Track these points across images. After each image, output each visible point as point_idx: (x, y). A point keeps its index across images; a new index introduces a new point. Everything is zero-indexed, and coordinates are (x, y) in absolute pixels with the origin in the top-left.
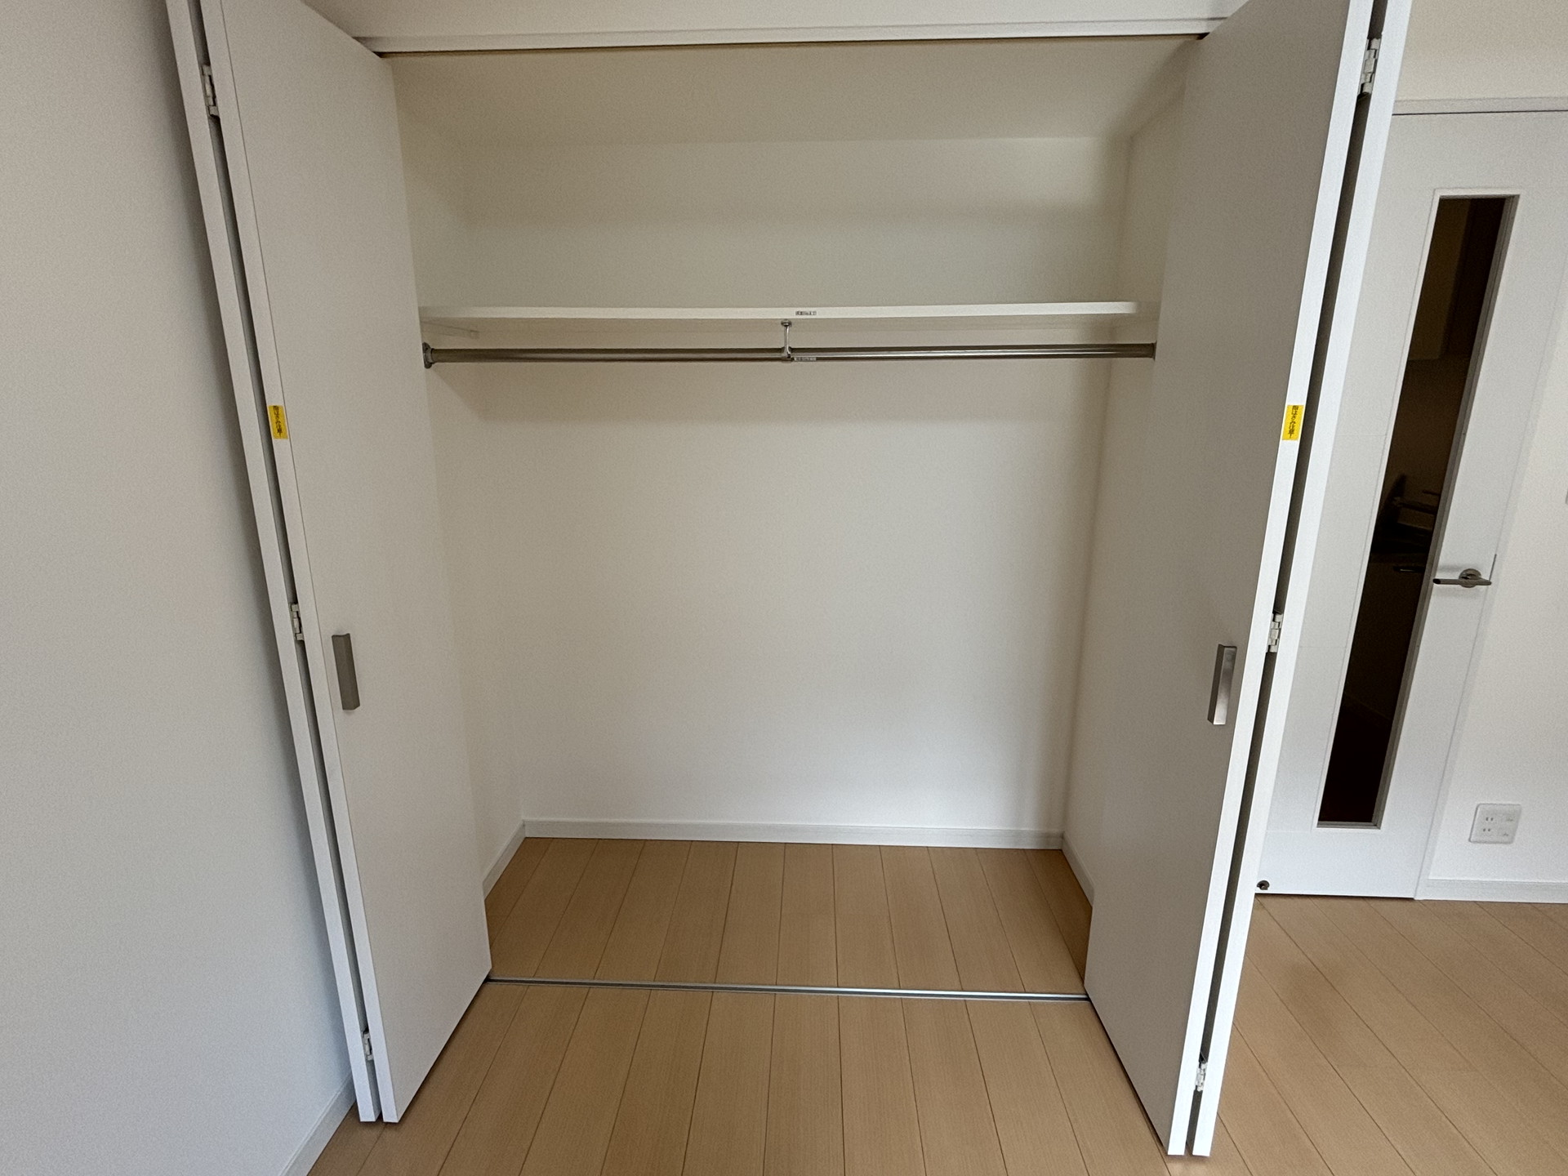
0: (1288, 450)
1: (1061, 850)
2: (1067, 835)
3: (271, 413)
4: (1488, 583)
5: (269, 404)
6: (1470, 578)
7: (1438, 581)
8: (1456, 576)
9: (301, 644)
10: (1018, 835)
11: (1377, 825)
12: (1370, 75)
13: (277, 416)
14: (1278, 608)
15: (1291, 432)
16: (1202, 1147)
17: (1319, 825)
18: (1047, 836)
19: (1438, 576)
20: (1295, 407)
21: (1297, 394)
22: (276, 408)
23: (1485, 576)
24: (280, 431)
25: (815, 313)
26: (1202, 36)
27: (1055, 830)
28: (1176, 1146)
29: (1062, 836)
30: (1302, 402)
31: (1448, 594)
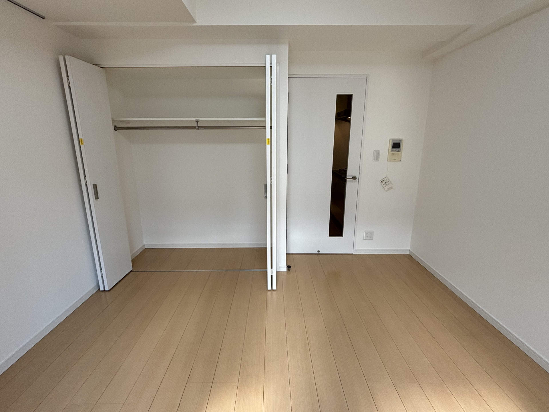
0: (268, 146)
3: (80, 141)
4: (358, 178)
5: (80, 138)
6: (355, 178)
7: (348, 179)
8: (351, 177)
9: (86, 185)
11: (342, 237)
13: (81, 140)
14: (271, 176)
15: (268, 143)
16: (274, 288)
17: (329, 237)
19: (348, 177)
22: (81, 139)
24: (82, 143)
28: (269, 288)
30: (269, 138)
31: (351, 181)
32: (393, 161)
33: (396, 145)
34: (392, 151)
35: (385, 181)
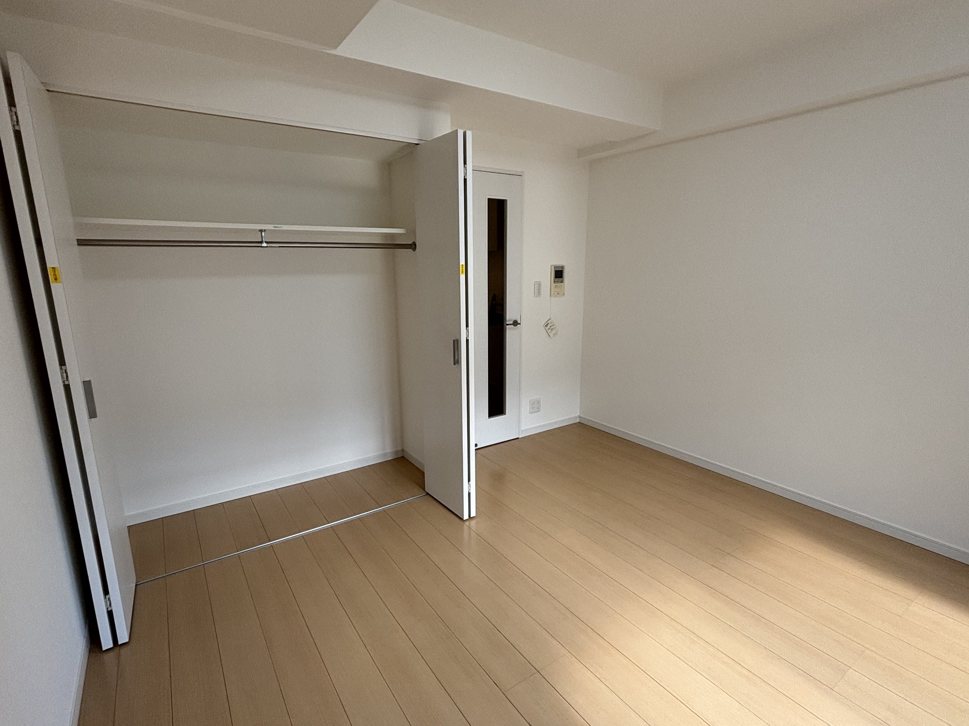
0: (463, 277)
1: (403, 457)
2: (406, 449)
4: (520, 324)
5: (48, 266)
6: (515, 323)
7: (507, 325)
8: (512, 323)
10: (385, 455)
11: (505, 414)
12: (465, 174)
14: (467, 326)
15: (463, 272)
16: (473, 514)
17: (489, 418)
18: (396, 452)
19: (507, 323)
20: (462, 265)
21: (462, 262)
22: (54, 268)
23: (519, 322)
24: (56, 279)
25: (282, 227)
26: (418, 144)
27: (400, 448)
28: (466, 517)
29: (403, 450)
30: (464, 264)
31: (510, 329)
32: (556, 296)
33: (559, 274)
34: (554, 282)
35: (549, 325)
